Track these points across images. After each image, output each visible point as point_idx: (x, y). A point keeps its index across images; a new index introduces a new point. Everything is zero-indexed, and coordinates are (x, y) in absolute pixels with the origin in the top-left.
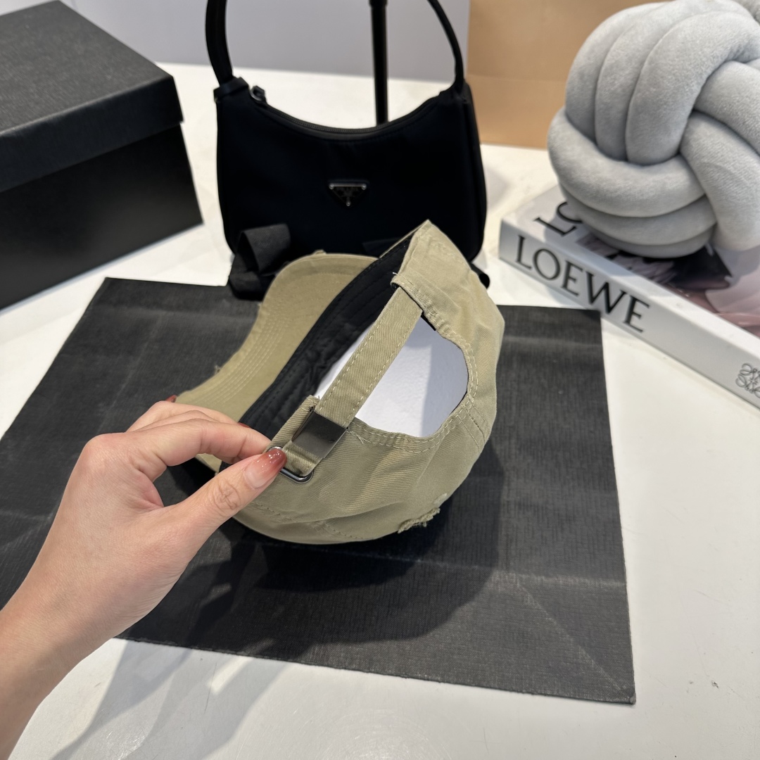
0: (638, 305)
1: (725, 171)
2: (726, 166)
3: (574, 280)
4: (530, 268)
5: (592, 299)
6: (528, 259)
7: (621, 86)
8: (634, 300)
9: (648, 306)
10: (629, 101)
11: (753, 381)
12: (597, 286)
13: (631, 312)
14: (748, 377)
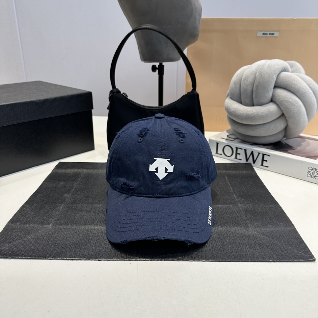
0: (265, 156)
1: (289, 102)
2: (289, 100)
3: (239, 154)
4: (221, 154)
5: (247, 160)
6: (220, 151)
7: (250, 82)
8: (263, 155)
9: (269, 156)
10: (253, 86)
11: (313, 173)
12: (249, 153)
13: (263, 160)
14: (311, 172)
